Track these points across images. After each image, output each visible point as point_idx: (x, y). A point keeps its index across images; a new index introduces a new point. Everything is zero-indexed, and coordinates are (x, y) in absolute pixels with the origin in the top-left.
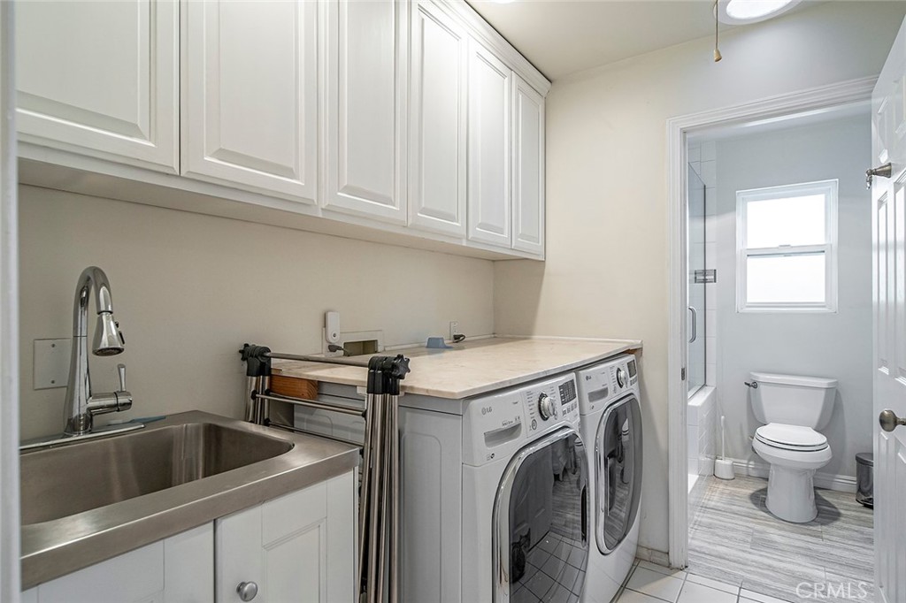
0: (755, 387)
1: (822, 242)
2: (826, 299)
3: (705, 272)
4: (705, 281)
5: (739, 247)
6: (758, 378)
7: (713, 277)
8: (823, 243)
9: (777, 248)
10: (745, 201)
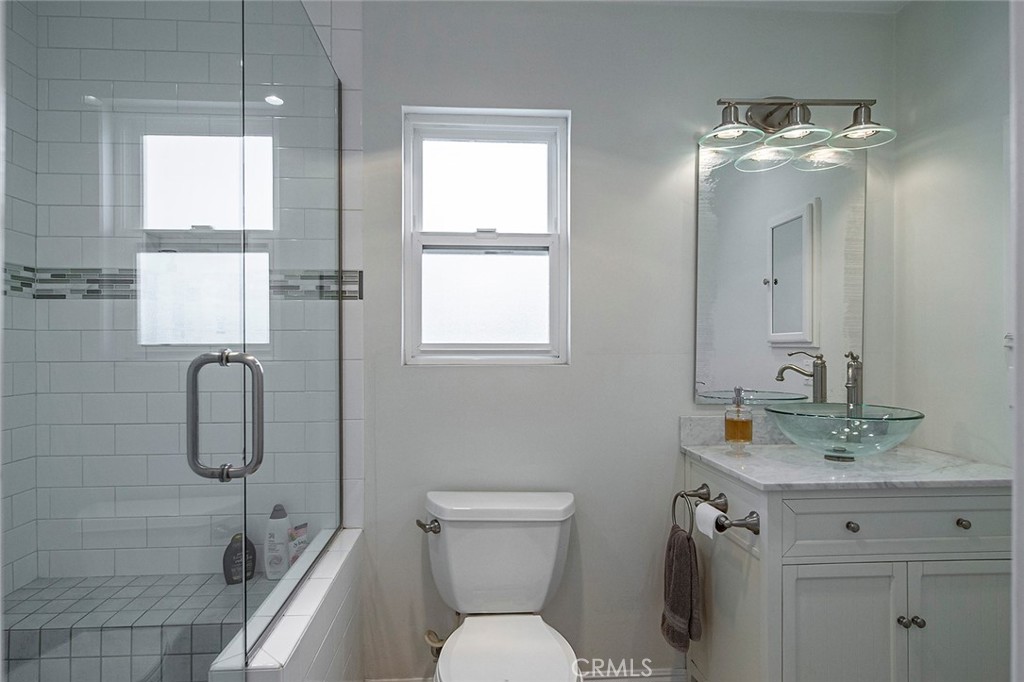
0: (437, 530)
1: (542, 228)
2: (551, 338)
3: (340, 276)
4: (341, 296)
5: (407, 226)
6: (441, 510)
7: (356, 288)
8: (544, 230)
9: (473, 234)
10: (419, 135)
